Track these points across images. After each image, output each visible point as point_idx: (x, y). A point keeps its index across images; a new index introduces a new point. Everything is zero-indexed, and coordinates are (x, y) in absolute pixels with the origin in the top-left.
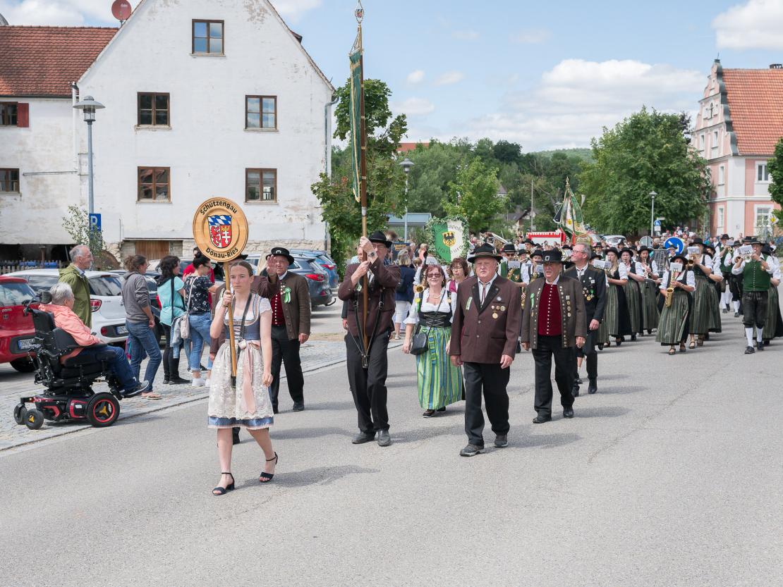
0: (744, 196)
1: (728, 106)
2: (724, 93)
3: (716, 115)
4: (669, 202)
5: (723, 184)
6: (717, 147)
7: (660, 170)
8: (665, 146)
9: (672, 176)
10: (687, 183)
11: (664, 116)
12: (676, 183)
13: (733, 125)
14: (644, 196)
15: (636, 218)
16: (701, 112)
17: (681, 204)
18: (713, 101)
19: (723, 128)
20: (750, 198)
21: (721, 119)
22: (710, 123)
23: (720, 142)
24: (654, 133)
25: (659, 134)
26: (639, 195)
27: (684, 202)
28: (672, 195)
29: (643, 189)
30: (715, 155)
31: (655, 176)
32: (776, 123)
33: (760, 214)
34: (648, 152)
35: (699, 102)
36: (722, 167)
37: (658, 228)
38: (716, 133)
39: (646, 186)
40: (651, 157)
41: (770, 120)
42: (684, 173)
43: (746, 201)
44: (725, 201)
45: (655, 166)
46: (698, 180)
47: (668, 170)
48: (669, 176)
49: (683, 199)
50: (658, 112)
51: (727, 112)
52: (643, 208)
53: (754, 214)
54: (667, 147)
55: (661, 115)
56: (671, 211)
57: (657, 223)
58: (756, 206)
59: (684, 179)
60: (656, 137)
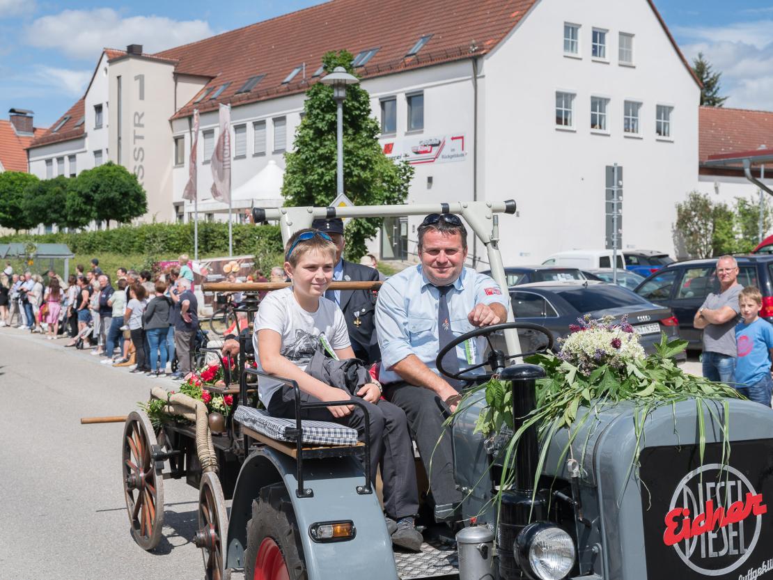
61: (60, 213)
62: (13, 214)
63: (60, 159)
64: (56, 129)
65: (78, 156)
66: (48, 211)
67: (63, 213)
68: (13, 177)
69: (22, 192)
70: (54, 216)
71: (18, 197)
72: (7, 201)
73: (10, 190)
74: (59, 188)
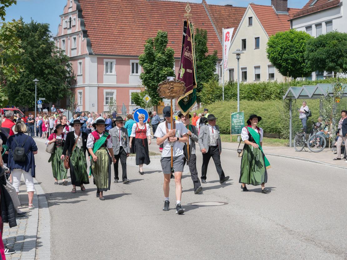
0: (97, 84)
1: (83, 20)
2: (80, 10)
3: (74, 26)
4: (44, 87)
5: (81, 75)
6: (75, 49)
7: (38, 64)
8: (41, 46)
9: (47, 68)
10: (57, 73)
11: (39, 24)
12: (49, 73)
13: (88, 33)
14: (27, 82)
15: (21, 99)
16: (62, 23)
17: (53, 88)
18: (71, 16)
19: (80, 35)
20: (101, 84)
21: (78, 28)
22: (69, 32)
23: (78, 45)
24: (33, 36)
25: (37, 37)
26: (23, 81)
27: (55, 87)
28: (46, 81)
29: (26, 77)
30: (74, 54)
31: (34, 68)
32: (115, 33)
33: (107, 96)
34: (29, 50)
35: (60, 16)
36: (80, 63)
37: (40, 106)
38: (75, 39)
39: (28, 75)
40: (31, 54)
41: (111, 31)
42: (55, 66)
43: (98, 87)
44: (84, 87)
45: (34, 60)
46: (64, 72)
47: (43, 63)
48: (44, 68)
49: (55, 85)
50: (35, 21)
51: (83, 24)
52: (26, 91)
53: (103, 95)
54: (43, 47)
55: (37, 24)
56: (46, 93)
57: (39, 102)
58: (105, 91)
59: (55, 70)
60: (34, 39)
61: (336, 62)
62: (293, 65)
63: (318, 25)
64: (313, 4)
65: (333, 21)
66: (327, 60)
67: (339, 62)
68: (293, 36)
69: (300, 48)
70: (331, 64)
71: (297, 52)
72: (289, 55)
73: (290, 46)
74: (336, 41)
